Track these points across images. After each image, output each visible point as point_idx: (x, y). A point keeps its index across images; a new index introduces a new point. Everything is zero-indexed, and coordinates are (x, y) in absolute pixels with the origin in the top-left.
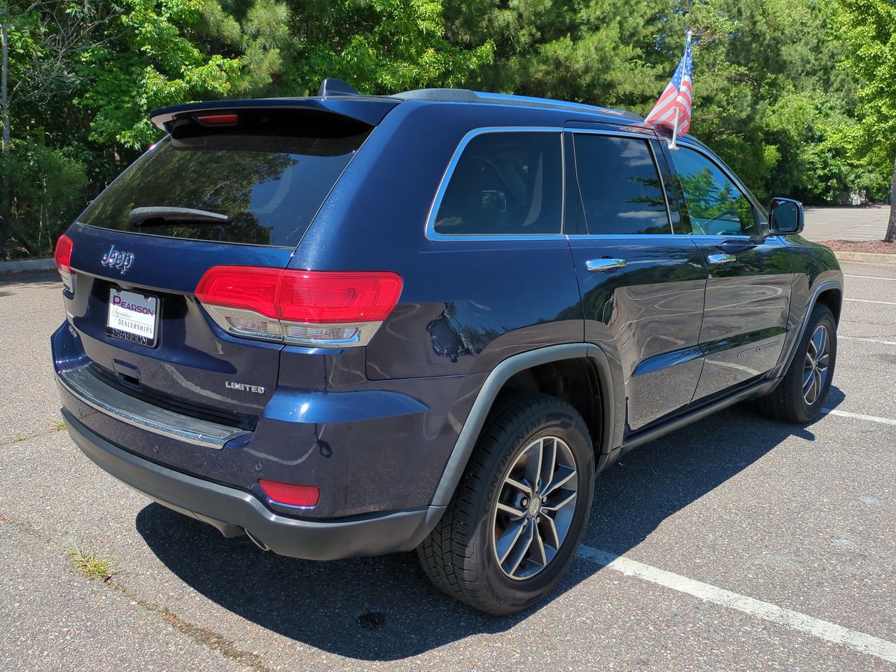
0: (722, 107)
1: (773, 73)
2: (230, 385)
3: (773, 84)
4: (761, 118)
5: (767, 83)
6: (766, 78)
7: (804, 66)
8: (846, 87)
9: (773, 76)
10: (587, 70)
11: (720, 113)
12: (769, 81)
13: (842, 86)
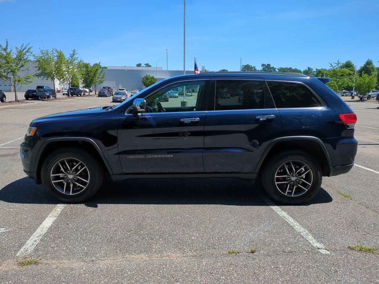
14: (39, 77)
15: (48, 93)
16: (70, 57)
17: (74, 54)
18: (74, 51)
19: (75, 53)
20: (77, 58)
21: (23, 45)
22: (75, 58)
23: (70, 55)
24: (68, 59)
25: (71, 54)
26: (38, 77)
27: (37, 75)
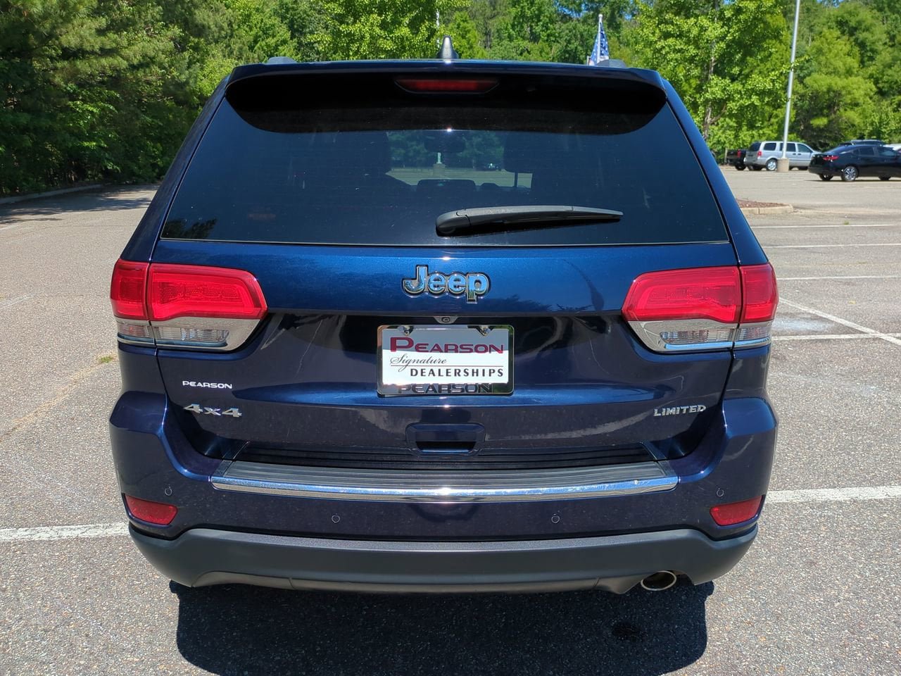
0: (165, 68)
1: (195, 36)
2: (660, 411)
3: (196, 48)
4: (196, 82)
5: (191, 47)
6: (190, 42)
7: (220, 32)
8: (245, 56)
9: (196, 40)
10: (45, 16)
11: (163, 75)
12: (193, 44)
13: (241, 54)
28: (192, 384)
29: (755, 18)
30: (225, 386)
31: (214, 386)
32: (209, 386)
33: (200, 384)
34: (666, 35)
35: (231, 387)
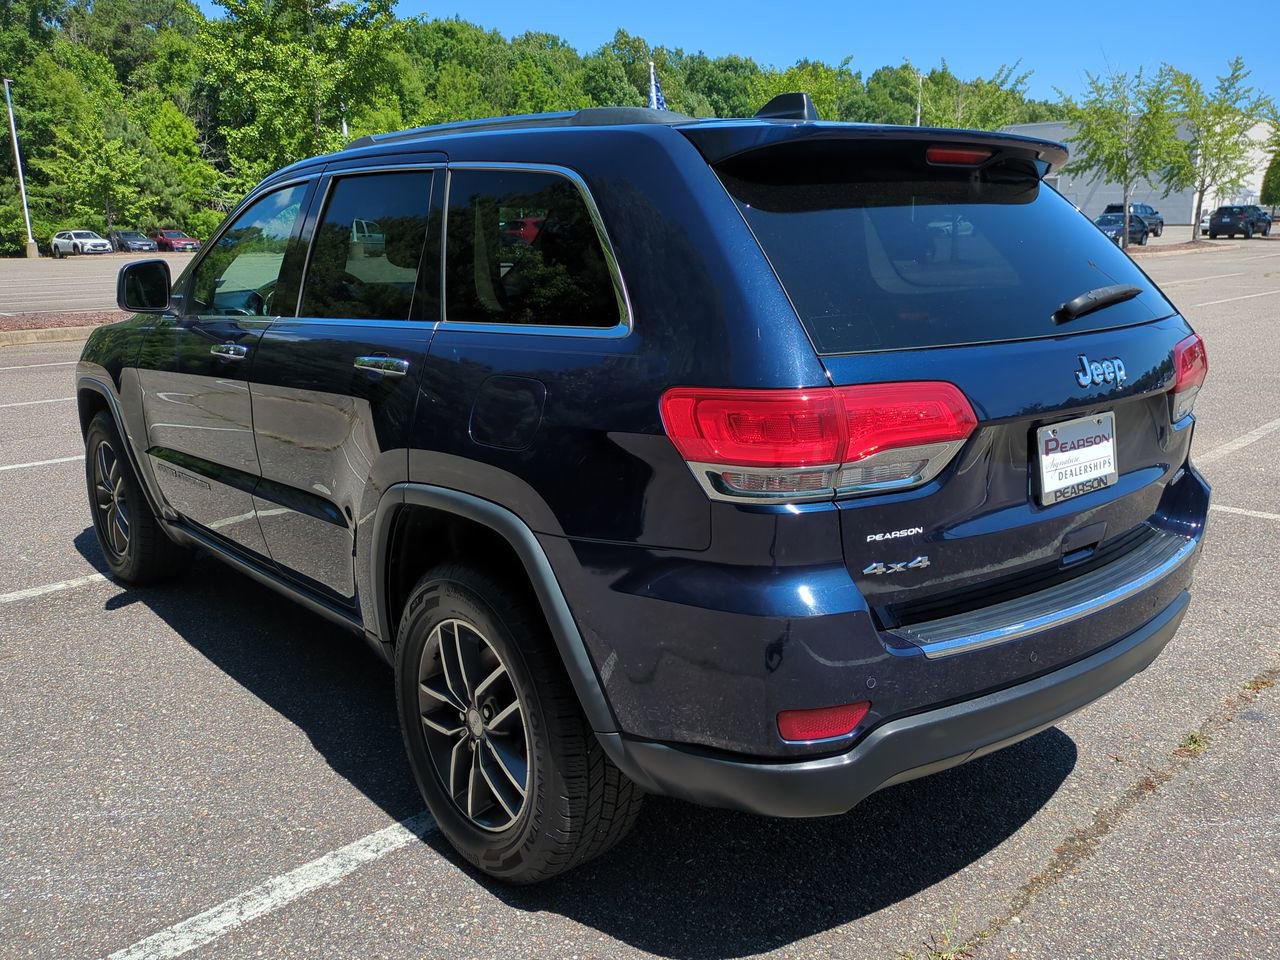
14: (1076, 175)
15: (1112, 231)
16: (1219, 91)
17: (1234, 78)
18: (1237, 65)
19: (1242, 72)
20: (1249, 91)
21: (1001, 71)
22: (1241, 92)
23: (1219, 84)
24: (1210, 99)
25: (1222, 77)
26: (1072, 175)
27: (1071, 167)
28: (879, 537)
29: (369, 53)
30: (915, 531)
31: (903, 533)
32: (898, 535)
33: (888, 536)
34: (248, 66)
35: (921, 531)
